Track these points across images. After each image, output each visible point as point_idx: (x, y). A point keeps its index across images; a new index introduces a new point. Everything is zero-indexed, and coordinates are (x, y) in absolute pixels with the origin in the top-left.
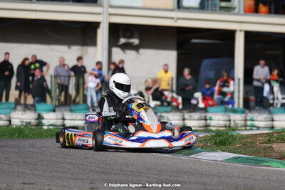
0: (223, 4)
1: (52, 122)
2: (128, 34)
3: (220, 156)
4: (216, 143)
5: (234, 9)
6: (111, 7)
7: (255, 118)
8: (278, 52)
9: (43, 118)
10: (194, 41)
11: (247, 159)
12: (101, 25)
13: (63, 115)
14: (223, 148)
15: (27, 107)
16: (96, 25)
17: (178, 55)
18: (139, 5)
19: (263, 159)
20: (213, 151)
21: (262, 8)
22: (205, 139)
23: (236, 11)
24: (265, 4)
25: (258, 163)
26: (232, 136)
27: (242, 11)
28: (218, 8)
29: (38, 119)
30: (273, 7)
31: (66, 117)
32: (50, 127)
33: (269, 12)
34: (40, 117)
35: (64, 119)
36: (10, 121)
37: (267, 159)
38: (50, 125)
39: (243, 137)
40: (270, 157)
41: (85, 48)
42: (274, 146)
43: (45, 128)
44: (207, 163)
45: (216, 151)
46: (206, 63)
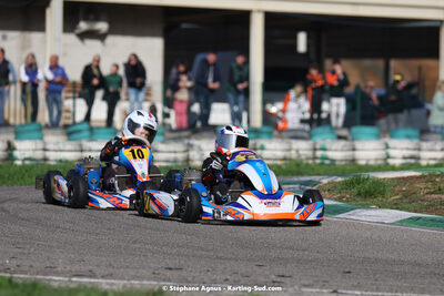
1: (28, 155)
7: (328, 146)
9: (14, 149)
12: (52, 4)
13: (45, 143)
16: (45, 4)
29: (7, 150)
31: (48, 147)
32: (27, 162)
34: (10, 148)
35: (45, 150)
38: (26, 159)
43: (19, 163)
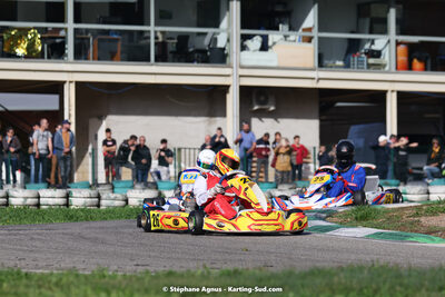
0: (372, 61)
2: (262, 98)
3: (361, 232)
4: (356, 218)
5: (384, 66)
6: (242, 67)
7: (408, 191)
8: (437, 116)
10: (339, 104)
11: (391, 234)
12: (231, 89)
14: (365, 223)
15: (147, 186)
16: (224, 89)
17: (321, 121)
18: (274, 64)
19: (409, 234)
20: (353, 226)
21: (417, 64)
22: (346, 215)
23: (387, 68)
24: (420, 60)
25: (402, 238)
26: (375, 210)
27: (393, 69)
28: (365, 66)
30: (429, 62)
33: (425, 69)
34: (161, 196)
36: (127, 201)
37: (413, 234)
39: (387, 211)
40: (416, 231)
41: (213, 119)
42: (423, 219)
44: (346, 240)
45: (356, 226)
46: (354, 129)
